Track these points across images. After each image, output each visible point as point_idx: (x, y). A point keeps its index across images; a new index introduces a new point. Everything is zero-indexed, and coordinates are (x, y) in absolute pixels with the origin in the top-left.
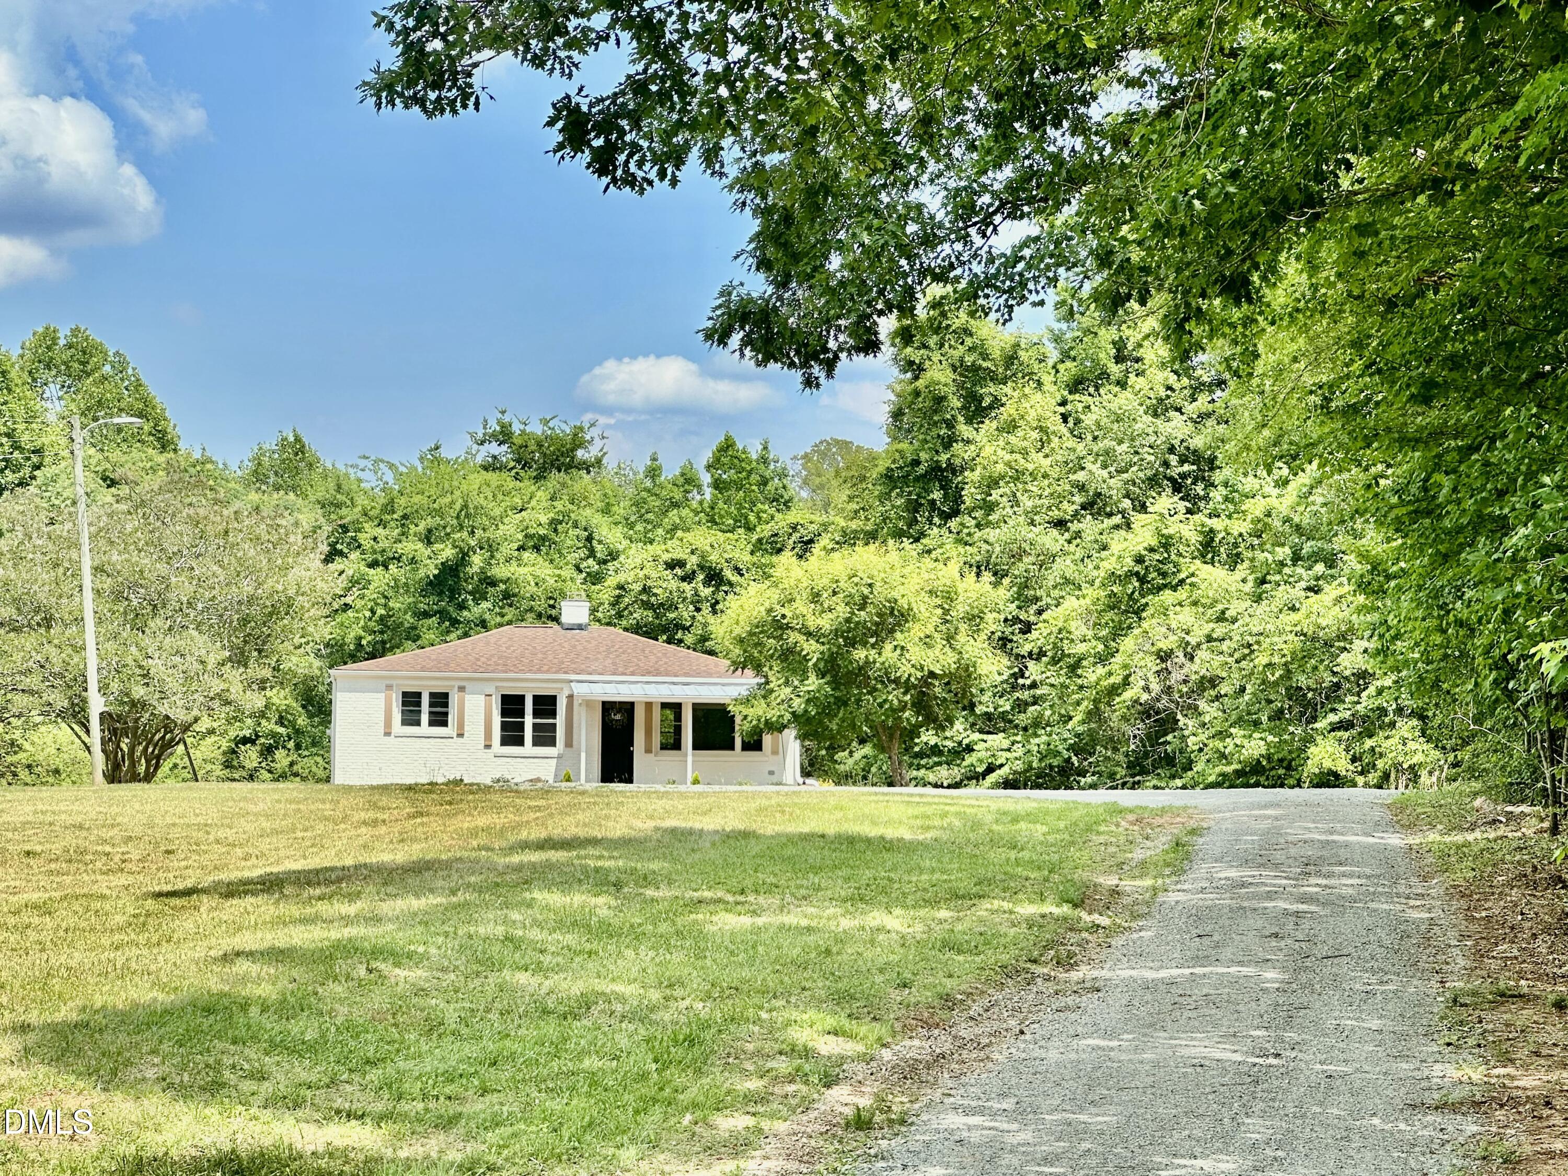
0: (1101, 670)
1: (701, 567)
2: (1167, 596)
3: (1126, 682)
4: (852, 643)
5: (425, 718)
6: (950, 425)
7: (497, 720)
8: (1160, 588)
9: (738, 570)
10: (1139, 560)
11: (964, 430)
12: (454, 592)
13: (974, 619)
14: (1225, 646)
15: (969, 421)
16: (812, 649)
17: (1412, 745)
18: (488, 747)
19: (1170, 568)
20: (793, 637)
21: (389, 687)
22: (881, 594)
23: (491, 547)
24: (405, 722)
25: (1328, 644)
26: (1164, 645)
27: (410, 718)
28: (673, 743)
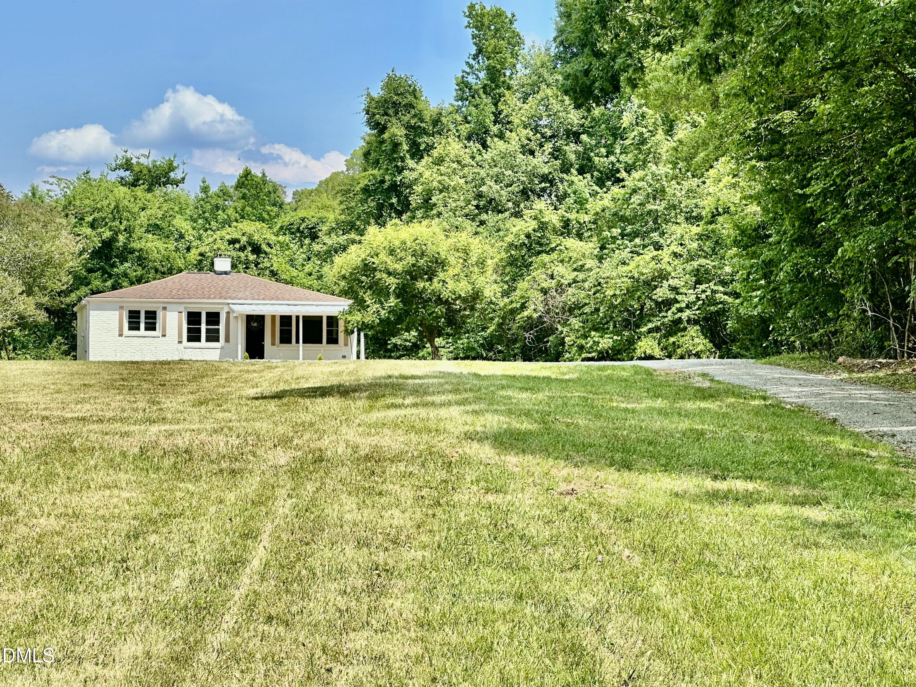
0: (506, 300)
1: (249, 243)
2: (545, 257)
3: (523, 307)
4: (414, 278)
5: (142, 326)
6: (403, 159)
7: (185, 326)
8: (539, 253)
9: (269, 245)
10: (528, 236)
11: (411, 163)
14: (586, 285)
15: (412, 158)
16: (392, 282)
17: (697, 340)
18: (180, 342)
19: (544, 241)
20: (378, 275)
21: (122, 308)
22: (431, 249)
24: (130, 329)
25: (647, 283)
26: (545, 285)
27: (134, 326)
28: (285, 338)
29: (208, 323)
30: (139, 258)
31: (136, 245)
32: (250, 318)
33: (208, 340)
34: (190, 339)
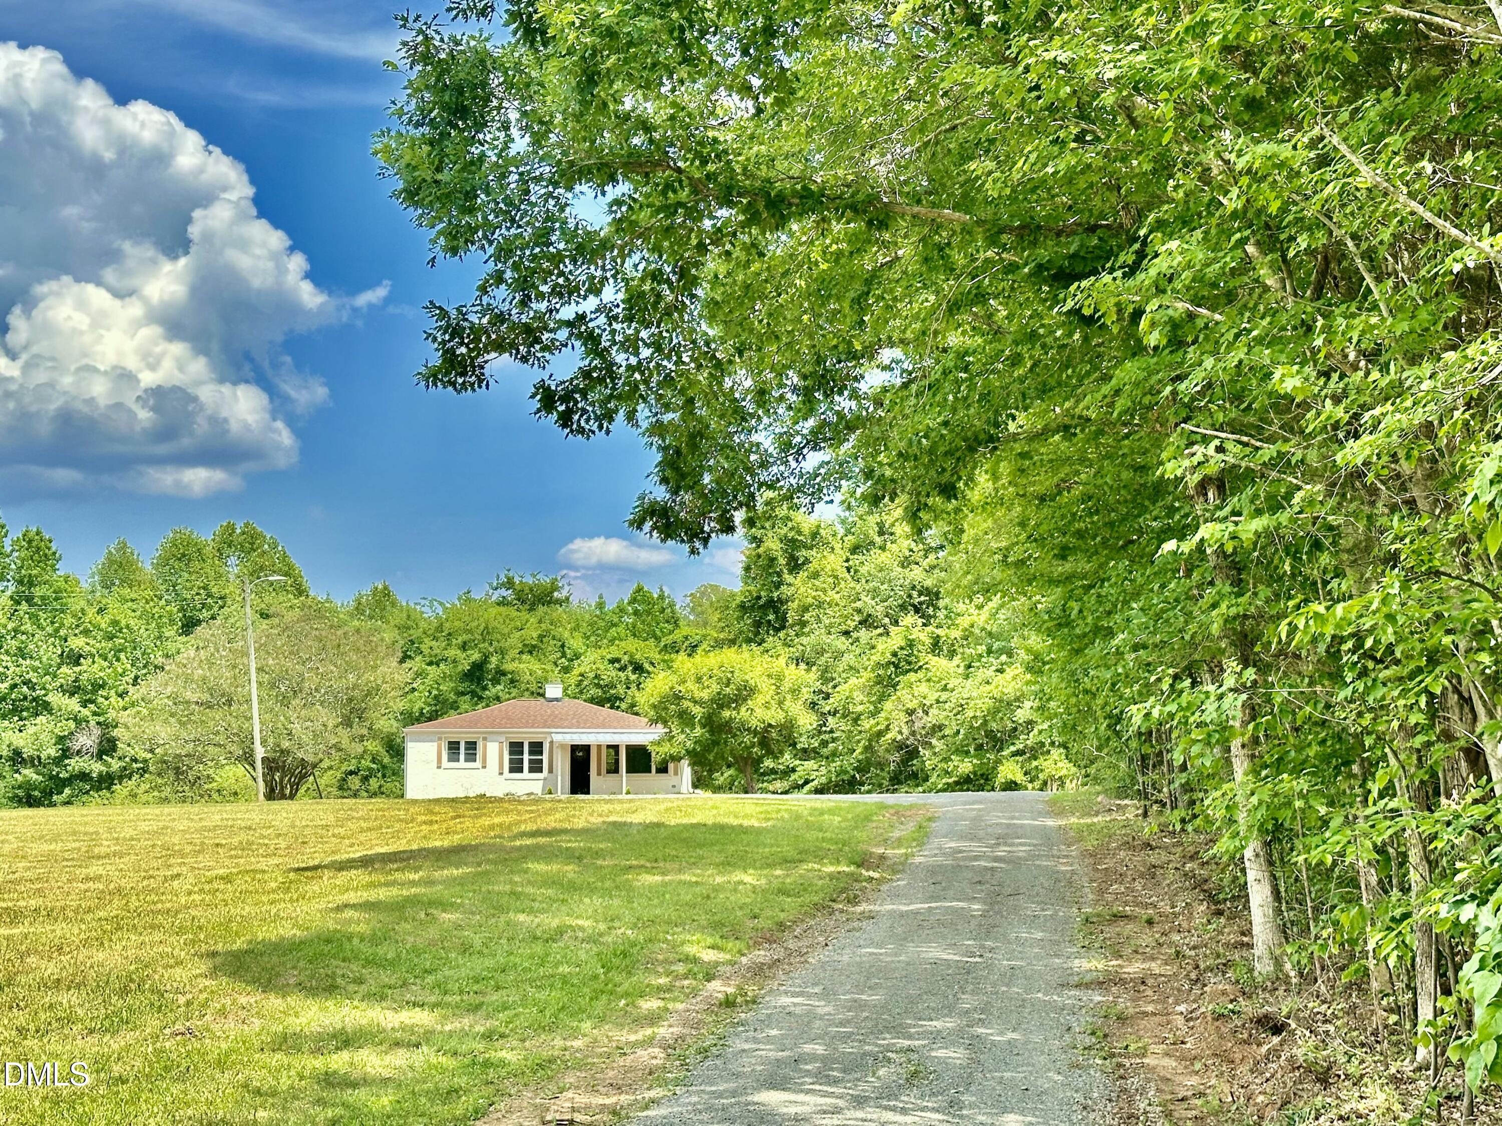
0: (872, 722)
1: (631, 663)
2: (912, 676)
3: (888, 728)
4: (721, 707)
5: (462, 757)
6: (779, 574)
7: (506, 757)
8: (908, 671)
9: (652, 664)
10: (895, 654)
11: (788, 578)
12: (480, 679)
13: (795, 692)
14: (947, 706)
15: (790, 572)
16: (698, 711)
17: (1060, 764)
18: (501, 774)
19: (913, 659)
20: (686, 704)
21: (440, 739)
22: (738, 677)
23: (502, 652)
24: (450, 760)
25: (1009, 704)
26: (910, 706)
27: (453, 757)
28: (614, 769)
29: (531, 753)
30: (512, 681)
31: (508, 666)
32: (574, 748)
33: (531, 770)
34: (512, 770)
